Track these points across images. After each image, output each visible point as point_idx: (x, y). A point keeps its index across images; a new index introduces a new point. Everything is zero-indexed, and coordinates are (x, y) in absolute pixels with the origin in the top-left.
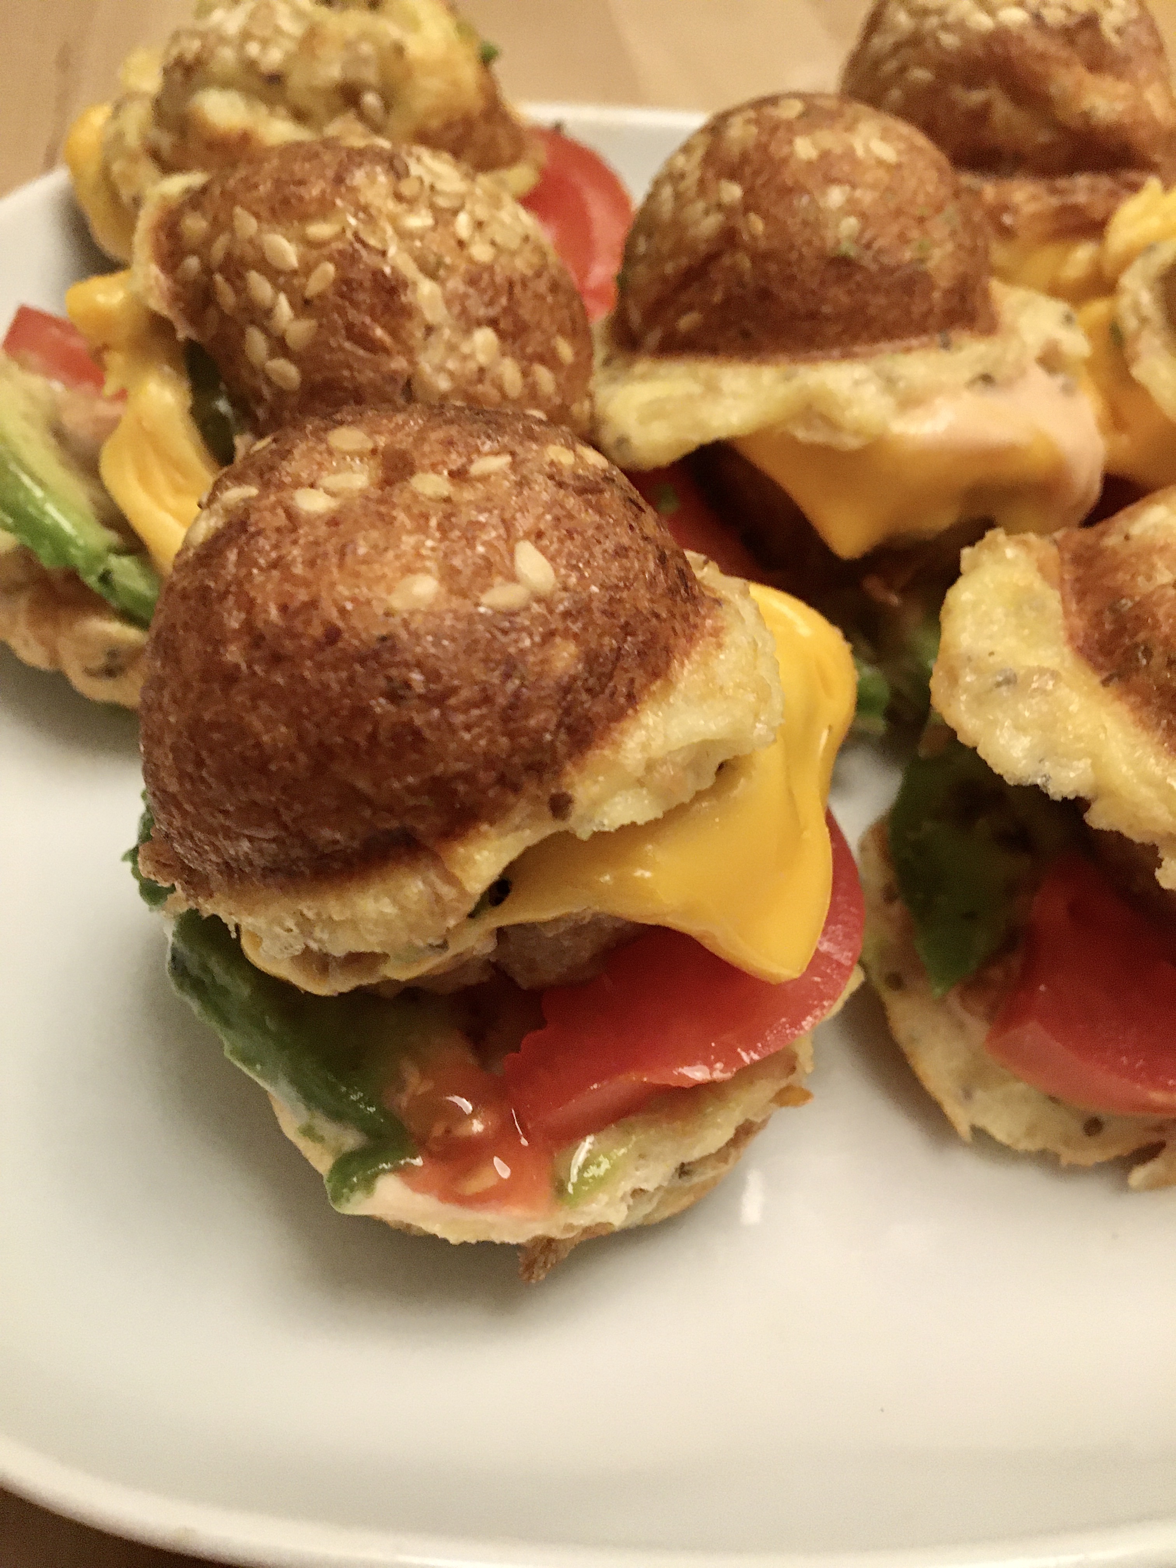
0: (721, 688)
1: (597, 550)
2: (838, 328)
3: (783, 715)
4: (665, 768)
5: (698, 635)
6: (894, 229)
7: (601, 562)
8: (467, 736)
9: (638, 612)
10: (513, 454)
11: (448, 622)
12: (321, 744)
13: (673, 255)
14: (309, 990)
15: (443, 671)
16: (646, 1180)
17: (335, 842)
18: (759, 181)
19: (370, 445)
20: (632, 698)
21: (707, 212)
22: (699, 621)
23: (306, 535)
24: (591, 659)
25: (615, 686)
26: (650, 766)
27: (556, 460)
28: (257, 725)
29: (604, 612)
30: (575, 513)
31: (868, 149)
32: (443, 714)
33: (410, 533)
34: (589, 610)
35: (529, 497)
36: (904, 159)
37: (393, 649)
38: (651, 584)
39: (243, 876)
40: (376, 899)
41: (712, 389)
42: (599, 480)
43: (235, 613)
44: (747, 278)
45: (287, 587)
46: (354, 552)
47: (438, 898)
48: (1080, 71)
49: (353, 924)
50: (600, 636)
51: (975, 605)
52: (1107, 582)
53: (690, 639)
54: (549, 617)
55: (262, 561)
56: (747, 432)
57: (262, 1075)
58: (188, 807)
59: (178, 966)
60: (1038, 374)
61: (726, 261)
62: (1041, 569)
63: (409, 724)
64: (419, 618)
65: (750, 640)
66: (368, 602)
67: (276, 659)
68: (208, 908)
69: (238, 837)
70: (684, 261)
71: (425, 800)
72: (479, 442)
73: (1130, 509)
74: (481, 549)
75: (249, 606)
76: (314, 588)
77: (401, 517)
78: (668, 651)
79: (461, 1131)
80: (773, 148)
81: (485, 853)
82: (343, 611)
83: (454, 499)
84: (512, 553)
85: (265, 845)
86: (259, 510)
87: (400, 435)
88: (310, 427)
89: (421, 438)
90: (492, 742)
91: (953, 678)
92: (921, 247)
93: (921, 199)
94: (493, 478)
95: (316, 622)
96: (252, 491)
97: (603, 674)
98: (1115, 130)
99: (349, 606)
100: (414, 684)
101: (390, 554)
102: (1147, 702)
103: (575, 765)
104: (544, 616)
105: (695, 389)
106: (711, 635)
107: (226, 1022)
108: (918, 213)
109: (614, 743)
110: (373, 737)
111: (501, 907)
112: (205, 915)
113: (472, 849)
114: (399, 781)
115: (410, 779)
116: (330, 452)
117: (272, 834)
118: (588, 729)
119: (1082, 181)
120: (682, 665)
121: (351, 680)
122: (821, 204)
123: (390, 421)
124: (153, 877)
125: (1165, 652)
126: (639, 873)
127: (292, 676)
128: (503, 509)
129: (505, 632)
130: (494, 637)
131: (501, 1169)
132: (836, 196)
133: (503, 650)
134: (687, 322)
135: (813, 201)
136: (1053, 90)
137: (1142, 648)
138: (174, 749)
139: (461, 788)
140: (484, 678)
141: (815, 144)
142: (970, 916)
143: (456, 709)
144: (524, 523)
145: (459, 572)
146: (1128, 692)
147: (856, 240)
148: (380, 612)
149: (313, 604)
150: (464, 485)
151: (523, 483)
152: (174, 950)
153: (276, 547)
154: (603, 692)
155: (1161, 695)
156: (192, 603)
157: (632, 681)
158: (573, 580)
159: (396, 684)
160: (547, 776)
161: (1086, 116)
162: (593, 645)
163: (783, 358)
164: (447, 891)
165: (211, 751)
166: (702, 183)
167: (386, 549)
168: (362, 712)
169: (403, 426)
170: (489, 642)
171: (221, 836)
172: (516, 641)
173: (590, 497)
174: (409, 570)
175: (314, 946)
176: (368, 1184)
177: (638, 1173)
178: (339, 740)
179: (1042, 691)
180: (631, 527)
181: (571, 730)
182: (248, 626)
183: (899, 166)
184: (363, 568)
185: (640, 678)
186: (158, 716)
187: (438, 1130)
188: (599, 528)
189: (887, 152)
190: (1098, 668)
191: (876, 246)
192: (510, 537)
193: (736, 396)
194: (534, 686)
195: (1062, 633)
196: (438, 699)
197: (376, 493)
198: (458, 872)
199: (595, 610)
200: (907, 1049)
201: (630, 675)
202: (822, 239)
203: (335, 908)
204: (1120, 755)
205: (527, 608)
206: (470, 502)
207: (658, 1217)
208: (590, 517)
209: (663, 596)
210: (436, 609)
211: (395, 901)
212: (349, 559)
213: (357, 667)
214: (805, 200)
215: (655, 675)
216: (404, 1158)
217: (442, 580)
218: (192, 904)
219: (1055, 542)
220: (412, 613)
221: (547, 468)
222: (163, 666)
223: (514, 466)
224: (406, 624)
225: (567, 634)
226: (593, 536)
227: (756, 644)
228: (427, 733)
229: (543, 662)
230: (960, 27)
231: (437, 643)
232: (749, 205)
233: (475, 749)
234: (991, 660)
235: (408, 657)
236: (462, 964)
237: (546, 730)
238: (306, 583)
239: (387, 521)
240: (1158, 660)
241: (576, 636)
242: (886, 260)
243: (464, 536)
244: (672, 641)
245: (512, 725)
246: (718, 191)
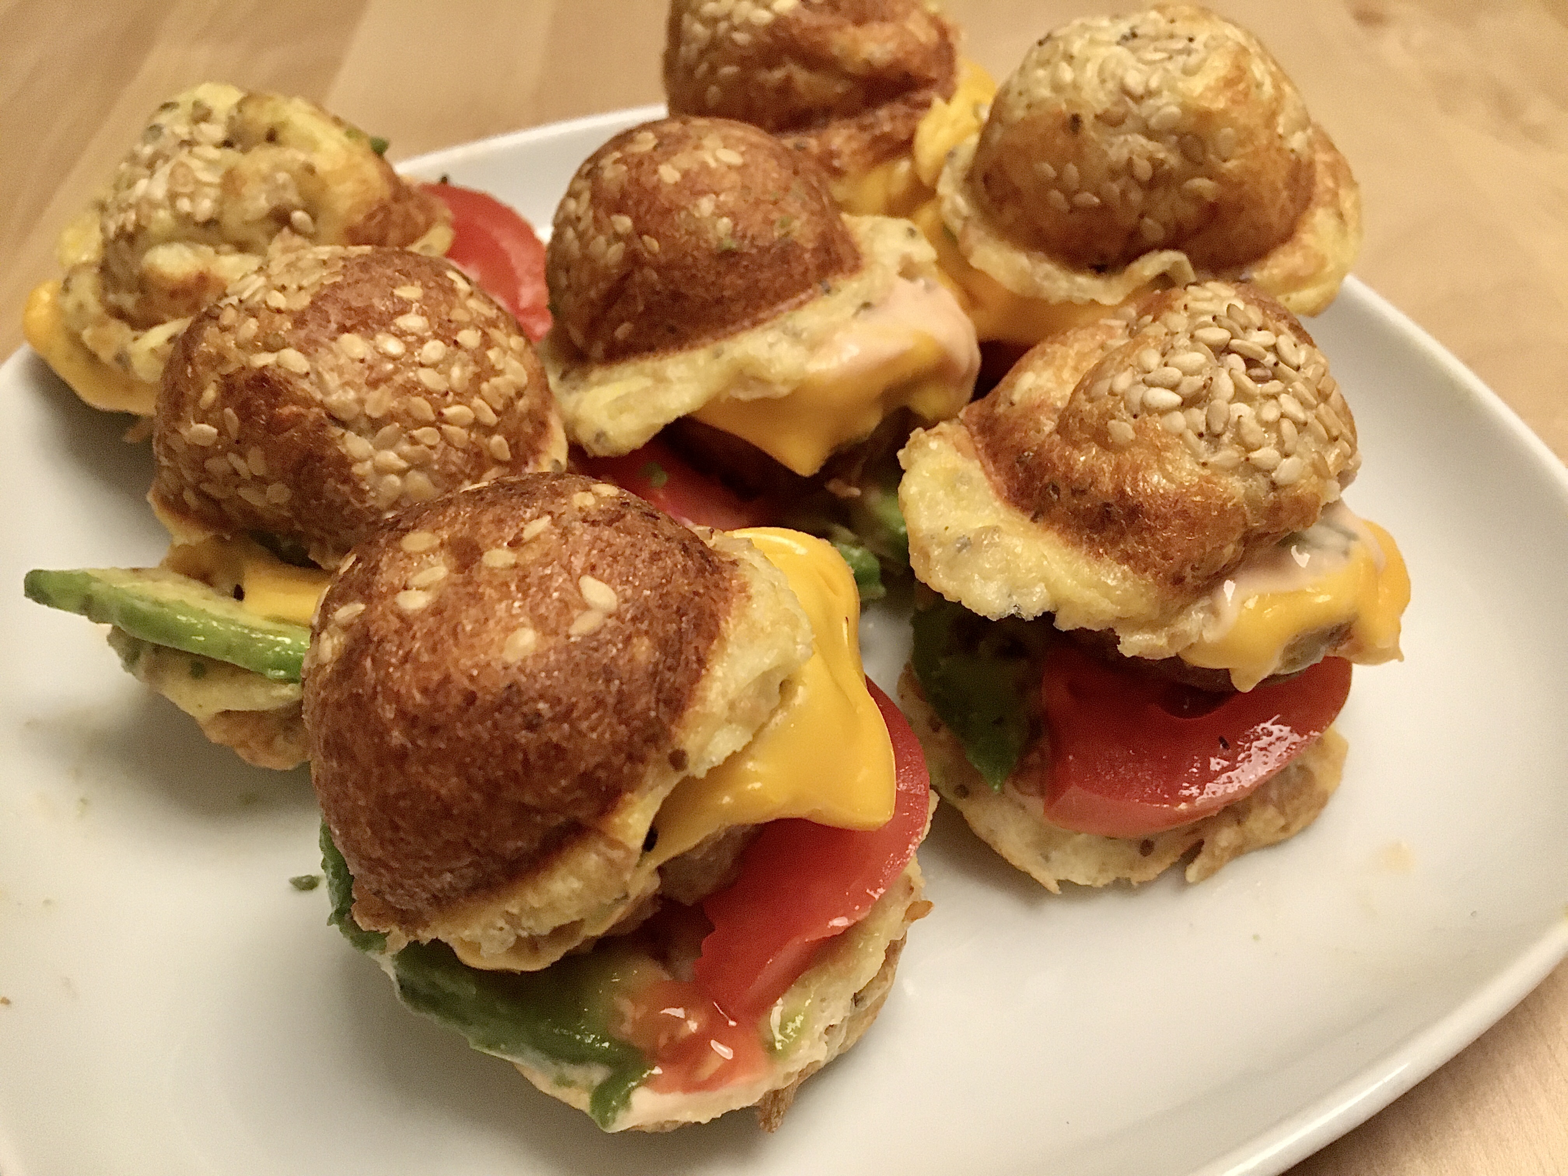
0: (762, 629)
1: (638, 563)
2: (743, 303)
3: (813, 632)
4: (742, 703)
5: (730, 595)
6: (759, 217)
7: (645, 570)
8: (594, 736)
9: (683, 597)
10: (550, 513)
11: (552, 657)
12: (488, 781)
13: (593, 282)
14: (524, 969)
15: (561, 696)
16: (832, 1017)
17: (518, 849)
18: (643, 209)
19: (438, 541)
20: (701, 662)
21: (609, 244)
22: (727, 584)
23: (421, 629)
24: (663, 644)
25: (687, 657)
26: (732, 706)
27: (582, 505)
28: (433, 784)
29: (659, 607)
30: (611, 541)
31: (717, 160)
32: (572, 726)
33: (500, 600)
34: (648, 610)
35: (575, 542)
36: (748, 158)
37: (519, 692)
38: (685, 570)
39: (450, 901)
40: (563, 880)
41: (660, 380)
42: (619, 508)
43: (387, 707)
44: (659, 287)
45: (421, 674)
46: (464, 630)
47: (611, 862)
48: (851, 29)
49: (552, 906)
50: (663, 625)
51: (922, 494)
52: (1007, 443)
53: (726, 600)
54: (622, 626)
55: (393, 660)
56: (701, 406)
57: (507, 1052)
58: (395, 865)
59: (408, 990)
60: (903, 284)
61: (637, 277)
62: (959, 449)
63: (549, 743)
64: (530, 662)
65: (769, 584)
66: (488, 664)
67: (433, 730)
68: (426, 936)
69: (441, 872)
70: (603, 286)
71: (578, 793)
72: (521, 512)
73: (1006, 379)
74: (556, 595)
75: (396, 697)
76: (443, 668)
77: (489, 592)
78: (713, 615)
79: (683, 1033)
80: (643, 179)
81: (636, 816)
82: (472, 678)
83: (521, 562)
84: (578, 589)
85: (465, 871)
86: (374, 622)
87: (457, 527)
88: (382, 541)
89: (475, 524)
90: (614, 733)
91: (927, 556)
92: (783, 226)
93: (771, 186)
94: (542, 537)
95: (454, 692)
96: (361, 607)
97: (675, 653)
98: (894, 65)
99: (475, 673)
100: (543, 712)
101: (491, 623)
102: (1068, 526)
103: (677, 726)
104: (618, 627)
105: (648, 382)
106: (740, 592)
107: (463, 1020)
108: (772, 199)
109: (701, 698)
110: (526, 761)
111: (653, 851)
112: (425, 943)
113: (623, 816)
114: (555, 787)
115: (563, 783)
116: (409, 556)
117: (468, 860)
118: (679, 696)
119: (883, 113)
120: (727, 622)
121: (495, 726)
122: (697, 215)
123: (444, 517)
124: (374, 929)
125: (1067, 485)
126: (749, 787)
127: (449, 739)
128: (560, 559)
129: (596, 650)
130: (589, 657)
131: (724, 1051)
132: (706, 206)
133: (598, 662)
134: (622, 332)
135: (690, 215)
136: (835, 51)
137: (1051, 487)
138: (371, 824)
139: (602, 774)
140: (592, 689)
141: (675, 167)
142: (999, 721)
143: (579, 718)
144: (578, 563)
145: (547, 618)
146: (1053, 523)
147: (733, 235)
148: (499, 667)
149: (447, 679)
150: (522, 549)
151: (565, 533)
152: (399, 980)
153: (400, 646)
154: (679, 665)
155: (1075, 517)
156: (350, 709)
157: (696, 648)
158: (629, 592)
159: (530, 718)
160: (661, 743)
161: (868, 63)
162: (661, 634)
163: (707, 340)
164: (617, 855)
165: (403, 817)
166: (596, 219)
167: (487, 620)
168: (512, 746)
169: (456, 517)
170: (586, 662)
171: (426, 876)
172: (606, 653)
173: (617, 524)
174: (509, 630)
175: (524, 934)
176: (625, 1102)
177: (825, 1014)
178: (500, 773)
179: (991, 545)
180: (655, 536)
181: (667, 703)
182: (401, 714)
183: (745, 166)
184: (475, 641)
185: (701, 643)
186: (348, 804)
187: (663, 1040)
188: (633, 545)
189: (732, 157)
190: (1025, 509)
191: (749, 234)
192: (575, 580)
193: (680, 380)
194: (631, 680)
195: (991, 492)
196: (566, 716)
197: (459, 578)
198: (620, 837)
199: (652, 608)
200: (990, 842)
201: (693, 645)
202: (706, 241)
203: (533, 899)
204: (1063, 572)
205: (605, 625)
206: (534, 563)
207: (849, 1043)
208: (622, 540)
209: (696, 577)
210: (540, 651)
211: (580, 878)
212: (460, 636)
213: (497, 715)
214: (683, 214)
215: (711, 638)
216: (645, 1072)
217: (535, 628)
218: (412, 938)
219: (962, 422)
220: (524, 661)
221: (579, 514)
222: (340, 765)
223: (555, 522)
224: (521, 670)
225: (638, 633)
226: (631, 554)
227: (773, 585)
228: (564, 744)
229: (630, 660)
230: (748, 26)
231: (549, 676)
232: (640, 231)
233: (605, 742)
234: (948, 533)
235: (532, 694)
236: (640, 906)
237: (649, 709)
238: (435, 666)
239: (477, 598)
240: (1065, 492)
241: (646, 633)
242: (760, 243)
243: (540, 589)
244: (713, 608)
245: (624, 716)
246: (612, 224)
